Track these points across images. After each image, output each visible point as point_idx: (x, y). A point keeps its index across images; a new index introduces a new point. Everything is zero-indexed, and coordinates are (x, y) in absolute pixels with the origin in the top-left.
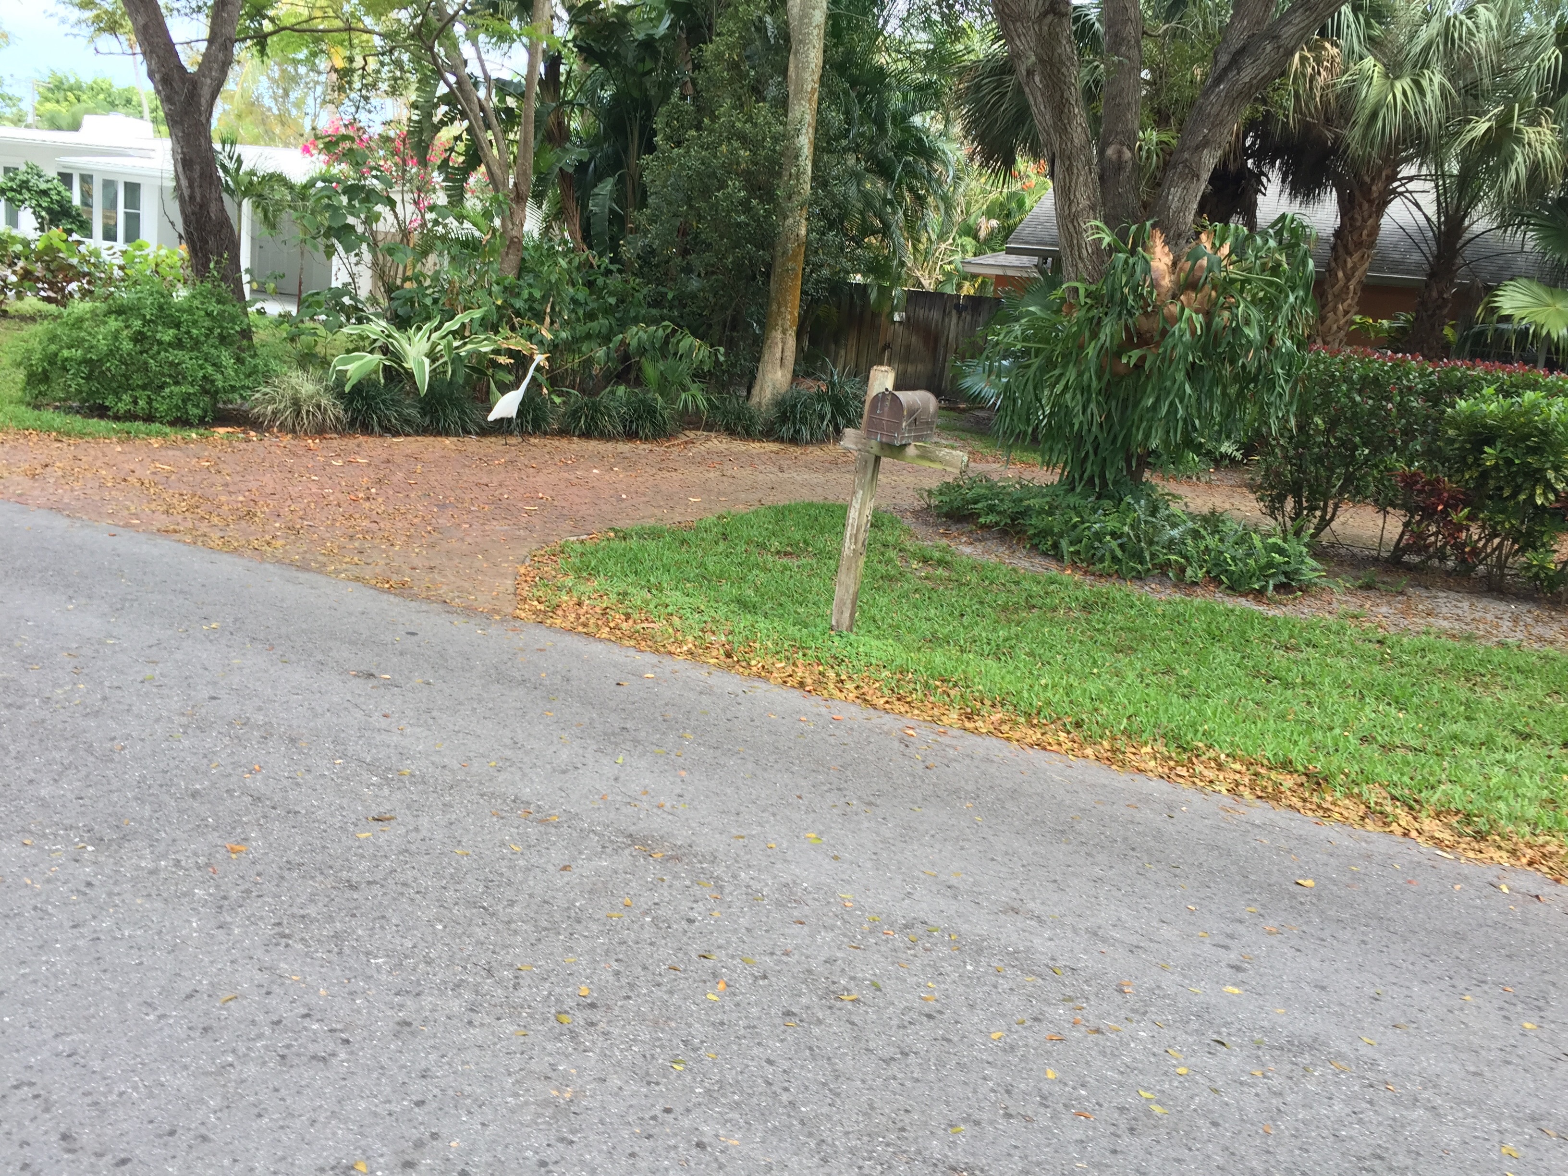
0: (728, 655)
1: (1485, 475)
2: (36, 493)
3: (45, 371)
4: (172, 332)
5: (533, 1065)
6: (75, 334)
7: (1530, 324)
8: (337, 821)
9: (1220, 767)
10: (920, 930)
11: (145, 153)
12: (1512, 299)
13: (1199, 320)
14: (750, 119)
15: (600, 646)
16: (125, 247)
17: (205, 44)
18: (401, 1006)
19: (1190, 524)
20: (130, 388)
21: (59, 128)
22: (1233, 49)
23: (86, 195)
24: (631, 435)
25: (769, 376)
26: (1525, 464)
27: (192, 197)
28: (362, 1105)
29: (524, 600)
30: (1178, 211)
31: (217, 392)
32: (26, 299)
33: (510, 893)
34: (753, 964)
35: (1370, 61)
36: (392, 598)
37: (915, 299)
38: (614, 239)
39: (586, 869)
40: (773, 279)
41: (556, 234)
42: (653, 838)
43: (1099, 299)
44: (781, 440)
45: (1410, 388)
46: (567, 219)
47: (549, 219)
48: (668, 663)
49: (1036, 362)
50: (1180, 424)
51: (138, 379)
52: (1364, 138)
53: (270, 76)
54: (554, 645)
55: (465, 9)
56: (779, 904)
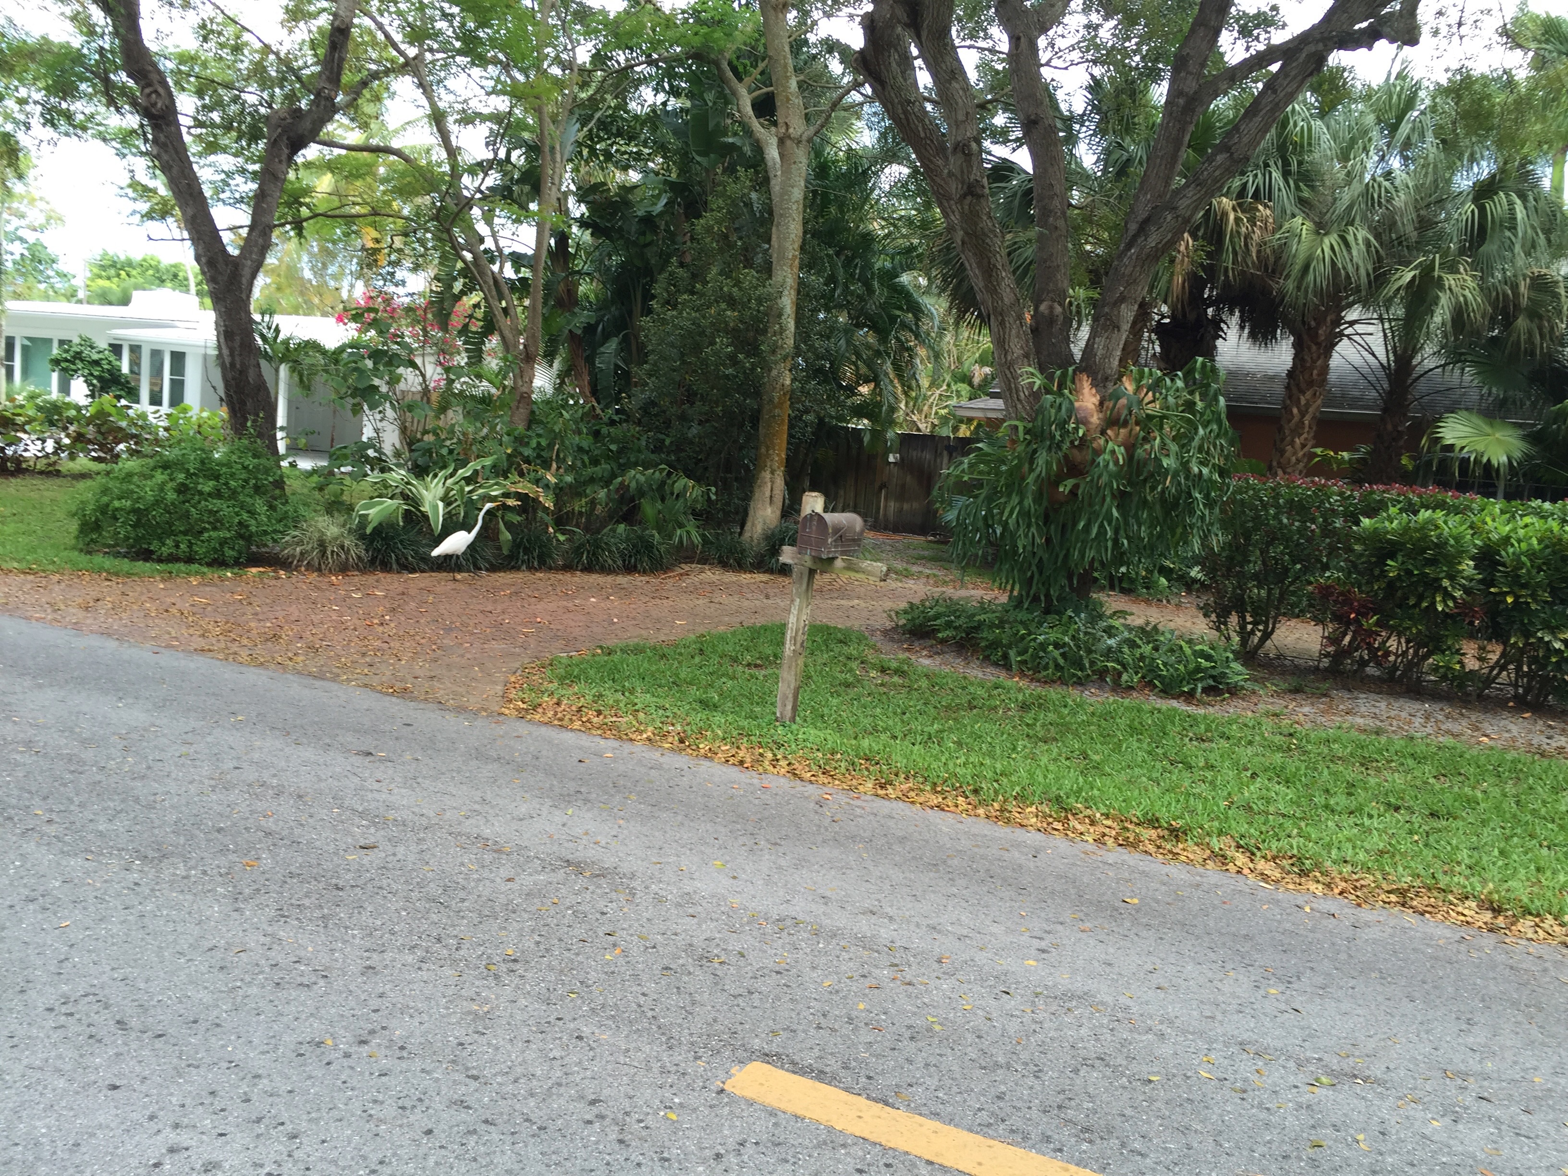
0: (682, 741)
1: (1391, 585)
2: (88, 622)
3: (97, 520)
4: (212, 483)
5: (463, 992)
6: (125, 486)
7: (1471, 452)
8: (331, 848)
9: (1093, 823)
10: (789, 922)
11: (190, 325)
12: (1454, 429)
13: (1120, 452)
14: (738, 283)
15: (570, 734)
16: (170, 411)
17: (246, 230)
18: (368, 958)
19: (1126, 634)
20: (173, 533)
21: (110, 303)
22: (1140, 219)
23: (135, 363)
24: (630, 569)
25: (760, 513)
26: (1424, 575)
27: (233, 365)
28: (333, 1011)
29: (510, 701)
30: (1104, 357)
31: (251, 536)
32: (78, 460)
33: (462, 894)
34: (646, 939)
35: (1299, 220)
36: (394, 699)
37: (909, 441)
38: (620, 392)
39: (527, 880)
40: (762, 424)
41: (569, 389)
42: (586, 863)
43: (1037, 435)
44: (770, 571)
45: (1333, 510)
46: (578, 376)
47: (562, 376)
48: (627, 747)
49: (984, 492)
50: (1110, 544)
51: (180, 526)
52: (1299, 288)
53: (310, 254)
54: (530, 734)
55: (481, 192)
56: (679, 905)
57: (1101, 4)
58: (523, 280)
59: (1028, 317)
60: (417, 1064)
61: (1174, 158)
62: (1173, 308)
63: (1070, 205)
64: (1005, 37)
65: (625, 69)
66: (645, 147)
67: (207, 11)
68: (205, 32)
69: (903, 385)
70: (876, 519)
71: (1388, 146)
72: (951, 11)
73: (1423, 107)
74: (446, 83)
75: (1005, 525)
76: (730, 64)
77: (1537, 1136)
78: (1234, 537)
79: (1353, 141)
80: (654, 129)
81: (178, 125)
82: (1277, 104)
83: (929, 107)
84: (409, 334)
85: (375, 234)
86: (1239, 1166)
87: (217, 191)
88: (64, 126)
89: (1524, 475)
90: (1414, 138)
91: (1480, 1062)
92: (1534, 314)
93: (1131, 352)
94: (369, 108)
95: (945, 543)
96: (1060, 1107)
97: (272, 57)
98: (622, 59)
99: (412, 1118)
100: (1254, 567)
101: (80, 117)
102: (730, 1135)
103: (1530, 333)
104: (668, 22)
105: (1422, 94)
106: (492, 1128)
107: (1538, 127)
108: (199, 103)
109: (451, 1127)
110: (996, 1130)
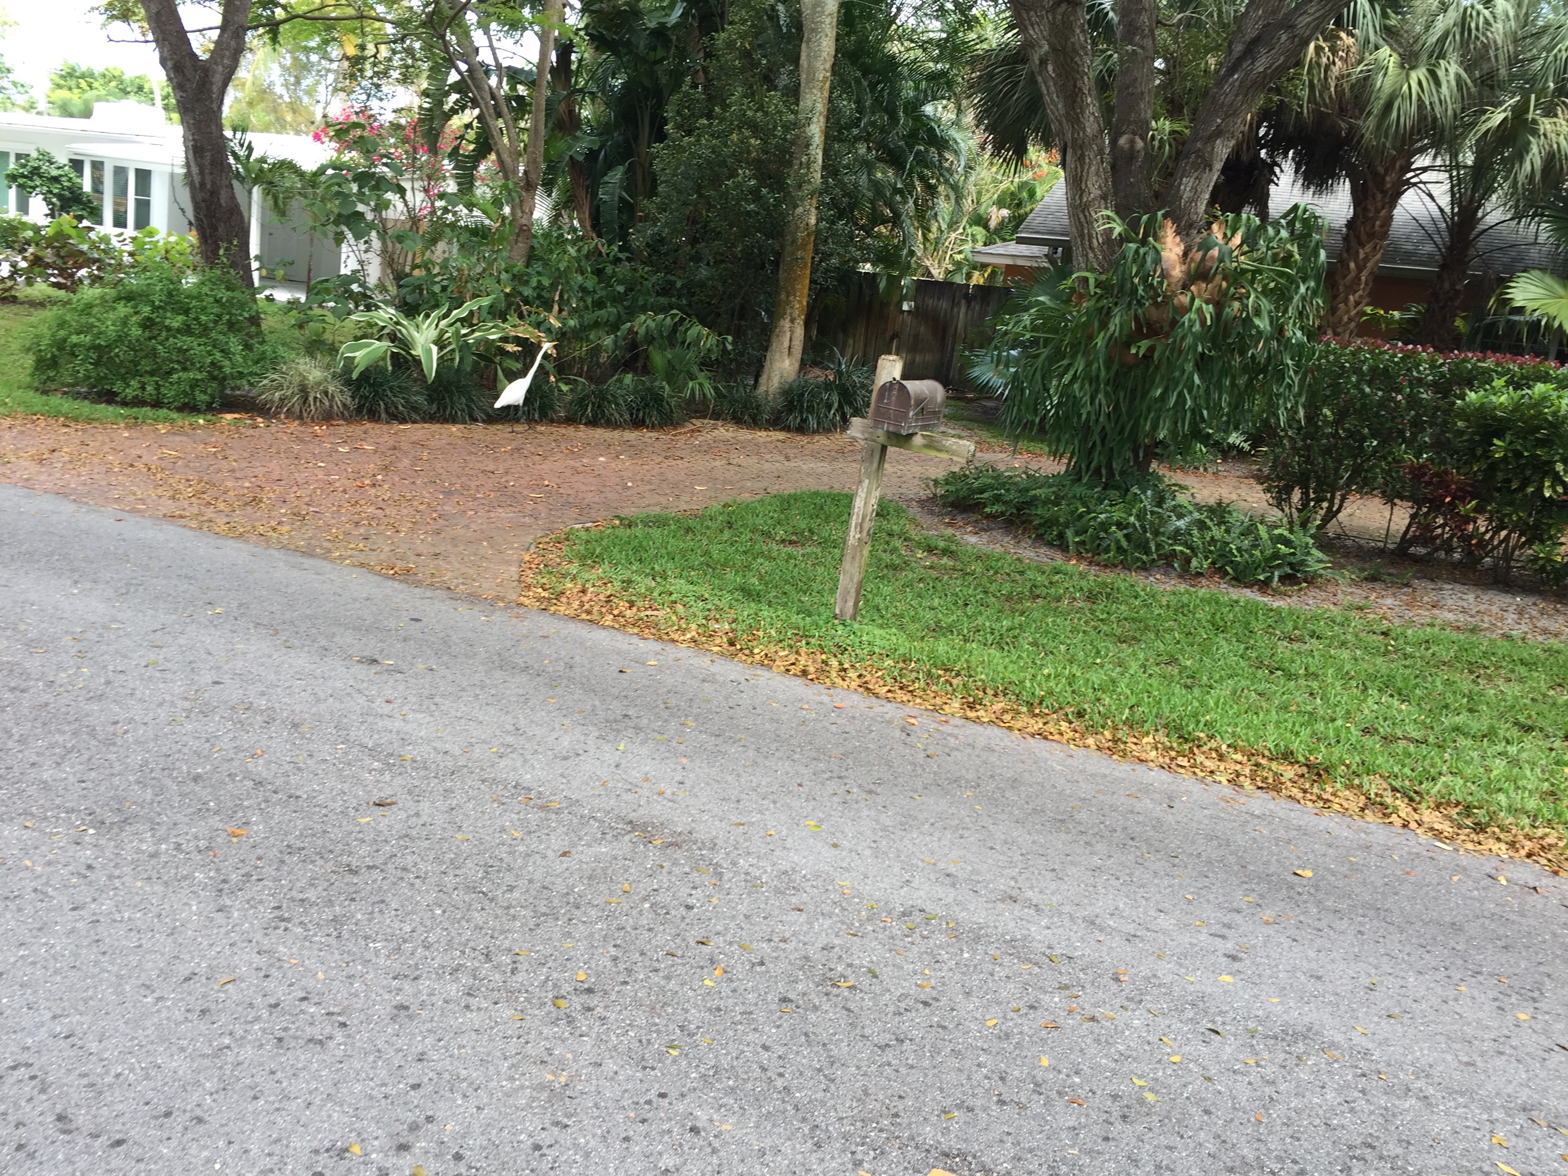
0: (732, 643)
1: (1493, 467)
2: (43, 477)
3: (54, 356)
4: (181, 318)
5: (529, 1049)
6: (84, 319)
7: (1543, 315)
8: (338, 805)
9: (1221, 757)
11: (156, 140)
12: (1525, 290)
13: (1209, 310)
14: (761, 108)
15: (604, 634)
16: (135, 234)
17: (217, 32)
18: (399, 991)
19: (1196, 515)
20: (137, 374)
21: (72, 116)
22: (1247, 38)
23: (97, 182)
24: (638, 424)
25: (777, 365)
26: (1533, 456)
27: (202, 184)
29: (528, 587)
30: (1191, 200)
31: (225, 378)
32: (36, 285)
33: (509, 879)
34: (750, 950)
35: (1384, 51)
36: (396, 584)
37: (924, 288)
39: (586, 854)
40: (782, 268)
41: (566, 222)
42: (653, 825)
43: (1110, 289)
45: (1421, 380)
46: (578, 207)
47: (558, 207)
48: (671, 651)
49: (1044, 352)
51: (146, 365)
52: (1379, 129)
53: (283, 65)
54: (557, 632)
56: (778, 891)
58: (520, 99)
85: (358, 41)
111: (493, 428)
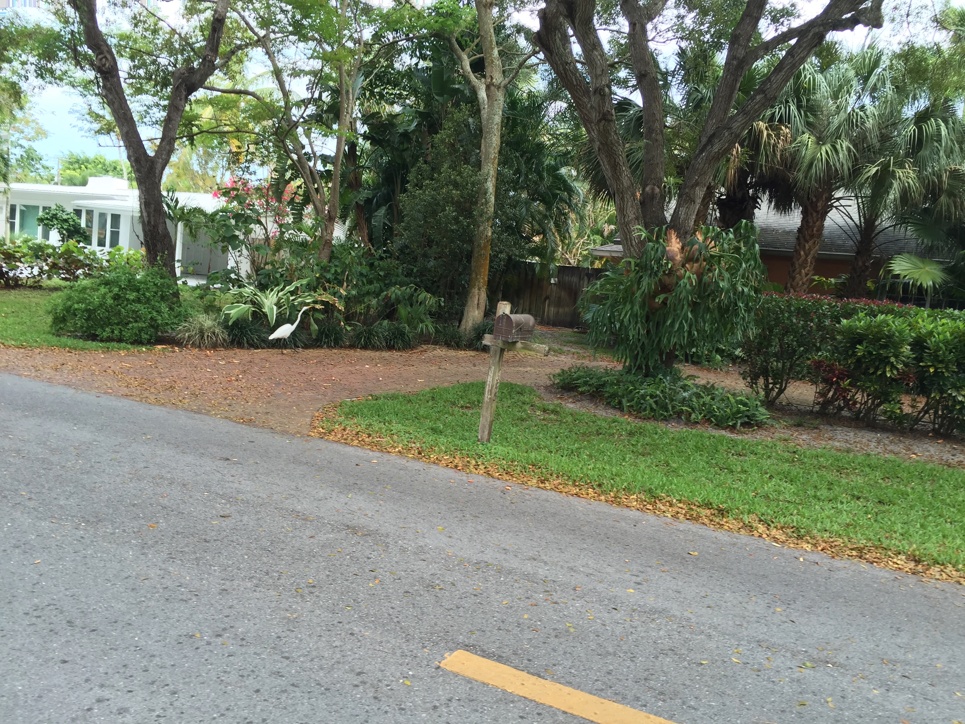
0: (420, 453)
1: (859, 361)
2: (57, 377)
3: (64, 316)
4: (135, 294)
5: (281, 606)
6: (81, 295)
7: (910, 279)
8: (203, 517)
9: (671, 505)
10: (483, 565)
11: (123, 198)
12: (900, 265)
13: (694, 278)
14: (460, 174)
15: (351, 448)
16: (110, 250)
17: (159, 141)
18: (224, 584)
19: (695, 389)
20: (110, 324)
21: (75, 185)
22: (708, 135)
23: (89, 221)
24: (390, 348)
25: (471, 314)
26: (879, 354)
27: (149, 222)
29: (315, 428)
30: (685, 219)
31: (158, 326)
32: (53, 280)
33: (282, 546)
34: (395, 574)
35: (806, 136)
36: (243, 426)
37: (564, 270)
38: (386, 239)
39: (322, 537)
40: (473, 260)
41: (355, 237)
42: (359, 527)
43: (642, 267)
44: (477, 349)
45: (824, 315)
46: (361, 230)
47: (351, 230)
48: (386, 456)
49: (609, 302)
50: (686, 334)
51: (114, 320)
52: (806, 177)
53: (197, 155)
54: (327, 448)
55: (304, 118)
56: (415, 553)
57: (686, 3)
58: (328, 172)
59: (638, 194)
60: (252, 650)
61: (730, 97)
62: (728, 190)
63: (666, 126)
64: (627, 23)
65: (393, 43)
66: (404, 90)
67: (137, 8)
68: (136, 21)
69: (560, 236)
70: (543, 318)
71: (863, 90)
72: (594, 7)
73: (884, 66)
74: (283, 52)
75: (622, 322)
76: (457, 40)
77: (937, 700)
78: (763, 330)
79: (841, 87)
80: (410, 79)
81: (118, 77)
82: (794, 64)
83: (579, 66)
84: (258, 203)
85: (238, 143)
86: (754, 716)
87: (142, 117)
88: (48, 78)
89: (943, 293)
90: (879, 85)
91: (904, 654)
92: (951, 194)
93: (702, 216)
94: (235, 67)
95: (585, 333)
96: (646, 679)
97: (177, 36)
98: (391, 37)
99: (247, 682)
100: (775, 348)
101: (58, 73)
102: (442, 694)
103: (948, 206)
104: (419, 15)
105: (884, 58)
106: (296, 689)
107: (955, 78)
108: (132, 64)
109: (271, 689)
110: (606, 693)
111: (307, 351)
